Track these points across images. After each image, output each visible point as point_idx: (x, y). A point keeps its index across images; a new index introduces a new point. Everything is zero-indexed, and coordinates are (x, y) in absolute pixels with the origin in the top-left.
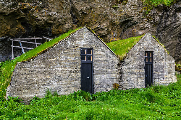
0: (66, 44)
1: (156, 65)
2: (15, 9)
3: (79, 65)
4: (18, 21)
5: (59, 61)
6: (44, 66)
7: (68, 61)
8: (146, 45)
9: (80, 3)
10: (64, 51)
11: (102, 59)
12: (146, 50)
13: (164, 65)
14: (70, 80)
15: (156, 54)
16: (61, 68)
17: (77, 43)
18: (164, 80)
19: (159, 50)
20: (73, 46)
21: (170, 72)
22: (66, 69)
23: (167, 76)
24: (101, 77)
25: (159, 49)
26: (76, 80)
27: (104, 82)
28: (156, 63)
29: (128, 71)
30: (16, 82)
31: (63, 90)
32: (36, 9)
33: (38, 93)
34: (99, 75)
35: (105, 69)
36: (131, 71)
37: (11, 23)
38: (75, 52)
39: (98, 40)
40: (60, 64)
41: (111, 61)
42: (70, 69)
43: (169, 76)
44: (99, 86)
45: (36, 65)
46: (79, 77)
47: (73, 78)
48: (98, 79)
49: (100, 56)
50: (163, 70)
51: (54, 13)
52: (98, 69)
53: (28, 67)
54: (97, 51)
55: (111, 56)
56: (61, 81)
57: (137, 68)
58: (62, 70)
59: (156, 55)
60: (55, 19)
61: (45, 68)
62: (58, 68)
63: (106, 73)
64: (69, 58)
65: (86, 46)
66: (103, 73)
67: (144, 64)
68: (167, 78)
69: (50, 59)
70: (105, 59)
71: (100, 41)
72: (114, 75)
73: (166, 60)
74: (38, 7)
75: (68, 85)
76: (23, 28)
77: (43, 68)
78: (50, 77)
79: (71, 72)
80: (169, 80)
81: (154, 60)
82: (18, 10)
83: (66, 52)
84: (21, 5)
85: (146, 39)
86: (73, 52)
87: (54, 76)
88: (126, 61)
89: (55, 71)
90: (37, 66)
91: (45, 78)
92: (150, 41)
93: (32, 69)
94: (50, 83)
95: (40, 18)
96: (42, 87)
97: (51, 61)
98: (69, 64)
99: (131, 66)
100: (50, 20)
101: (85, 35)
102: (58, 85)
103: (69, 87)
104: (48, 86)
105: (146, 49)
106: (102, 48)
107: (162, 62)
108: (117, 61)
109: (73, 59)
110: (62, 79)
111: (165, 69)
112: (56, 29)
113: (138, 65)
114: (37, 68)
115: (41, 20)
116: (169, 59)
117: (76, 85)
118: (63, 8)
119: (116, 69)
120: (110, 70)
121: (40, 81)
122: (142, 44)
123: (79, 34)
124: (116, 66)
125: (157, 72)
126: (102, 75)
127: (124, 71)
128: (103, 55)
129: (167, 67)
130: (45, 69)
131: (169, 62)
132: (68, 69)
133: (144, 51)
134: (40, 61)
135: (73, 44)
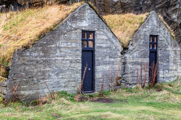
0: (66, 26)
1: (161, 53)
3: (80, 53)
5: (59, 48)
6: (43, 54)
7: (69, 48)
8: (151, 27)
10: (64, 34)
11: (104, 45)
12: (152, 34)
13: (169, 53)
14: (71, 72)
16: (61, 57)
17: (78, 25)
18: (169, 72)
19: (164, 34)
20: (74, 28)
21: (175, 62)
22: (66, 59)
23: (172, 67)
24: (103, 68)
25: (165, 32)
26: (77, 73)
27: (106, 75)
28: (161, 50)
29: (132, 61)
30: (14, 74)
31: (63, 85)
33: (37, 89)
34: (101, 67)
35: (107, 59)
36: (135, 61)
38: (76, 36)
39: (101, 20)
40: (60, 52)
41: (114, 48)
42: (71, 58)
43: (175, 68)
44: (101, 80)
45: (35, 52)
46: (80, 68)
47: (73, 70)
48: (101, 70)
49: (103, 41)
50: (168, 60)
52: (100, 59)
53: (27, 56)
54: (99, 34)
55: (114, 41)
56: (61, 74)
57: (141, 57)
58: (62, 60)
59: (161, 40)
61: (44, 56)
62: (58, 56)
63: (109, 63)
64: (69, 44)
65: (87, 29)
66: (106, 64)
67: (149, 52)
68: (172, 70)
69: (50, 45)
70: (108, 45)
71: (103, 22)
72: (117, 66)
73: (171, 46)
75: (69, 79)
77: (42, 57)
78: (49, 69)
79: (71, 62)
80: (174, 72)
81: (159, 47)
83: (67, 36)
85: (151, 19)
86: (73, 36)
87: (54, 67)
88: (131, 48)
89: (55, 60)
90: (36, 54)
91: (44, 70)
92: (156, 22)
93: (31, 58)
94: (50, 76)
96: (42, 81)
97: (51, 48)
98: (69, 52)
99: (135, 54)
101: (87, 14)
102: (58, 78)
103: (69, 81)
104: (48, 80)
105: (152, 32)
106: (105, 30)
107: (167, 49)
108: (120, 48)
109: (74, 45)
110: (62, 71)
111: (170, 58)
113: (142, 53)
114: (36, 57)
116: (175, 46)
117: (77, 79)
119: (119, 59)
120: (113, 60)
121: (39, 74)
122: (147, 26)
123: (80, 13)
124: (120, 54)
125: (161, 63)
126: (104, 67)
127: (127, 61)
128: (105, 40)
129: (172, 54)
130: (44, 59)
131: (174, 49)
132: (68, 58)
133: (149, 35)
134: (40, 48)
135: (74, 26)
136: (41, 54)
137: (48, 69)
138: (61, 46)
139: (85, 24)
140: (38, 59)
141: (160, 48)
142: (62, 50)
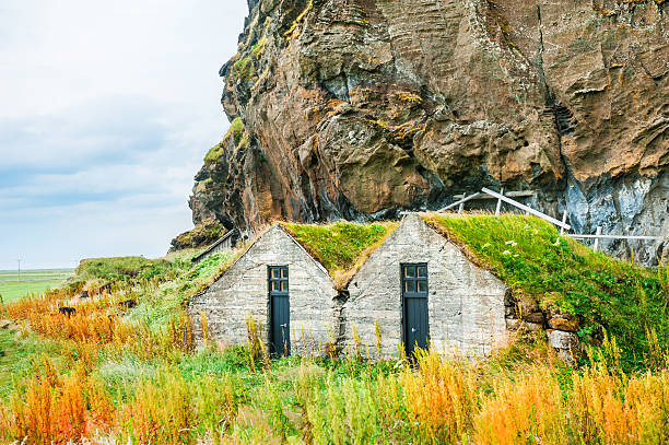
2: (377, 147)
3: (265, 300)
4: (398, 169)
8: (403, 248)
9: (571, 63)
10: (244, 273)
11: (302, 288)
12: (406, 261)
13: (462, 302)
15: (436, 271)
16: (239, 305)
17: (261, 258)
18: (462, 345)
19: (444, 258)
20: (256, 264)
21: (483, 323)
22: (246, 308)
23: (475, 335)
24: (302, 325)
27: (306, 337)
28: (435, 293)
29: (357, 315)
32: (428, 130)
34: (298, 322)
35: (309, 310)
36: (364, 315)
37: (387, 176)
38: (258, 275)
39: (297, 248)
40: (238, 298)
42: (251, 308)
45: (209, 299)
46: (265, 322)
48: (297, 328)
49: (299, 281)
50: (458, 316)
51: (480, 124)
52: (295, 309)
53: (201, 304)
54: (293, 270)
55: (320, 279)
56: (238, 329)
57: (378, 308)
58: (240, 310)
59: (436, 274)
60: (484, 141)
61: (219, 304)
62: (235, 305)
63: (312, 317)
64: (249, 286)
65: (275, 263)
66: (304, 318)
67: (399, 299)
68: (472, 341)
69: (225, 289)
70: (308, 288)
72: (326, 323)
74: (430, 125)
76: (424, 181)
77: (216, 305)
78: (224, 321)
81: (429, 288)
82: (385, 147)
83: (246, 276)
84: (397, 131)
86: (255, 275)
87: (230, 319)
88: (352, 290)
89: (231, 310)
90: (210, 302)
91: (219, 322)
92: (416, 234)
93: (205, 306)
95: (438, 152)
96: (216, 336)
97: (226, 293)
99: (363, 303)
100: (471, 146)
102: (235, 335)
105: (405, 257)
107: (456, 292)
108: (332, 292)
109: (255, 288)
111: (464, 313)
112: (501, 165)
114: (210, 305)
115: (442, 155)
116: (485, 284)
118: (512, 100)
119: (330, 310)
120: (318, 312)
122: (391, 247)
124: (331, 303)
125: (437, 322)
126: (302, 322)
127: (347, 315)
128: (304, 279)
129: (472, 306)
130: (219, 307)
131: (481, 291)
132: (248, 307)
133: (397, 263)
134: (214, 294)
135: (256, 261)
136: (216, 302)
137: (222, 321)
138: (239, 290)
139: (272, 258)
140: (212, 308)
141: (434, 290)
142: (240, 295)
